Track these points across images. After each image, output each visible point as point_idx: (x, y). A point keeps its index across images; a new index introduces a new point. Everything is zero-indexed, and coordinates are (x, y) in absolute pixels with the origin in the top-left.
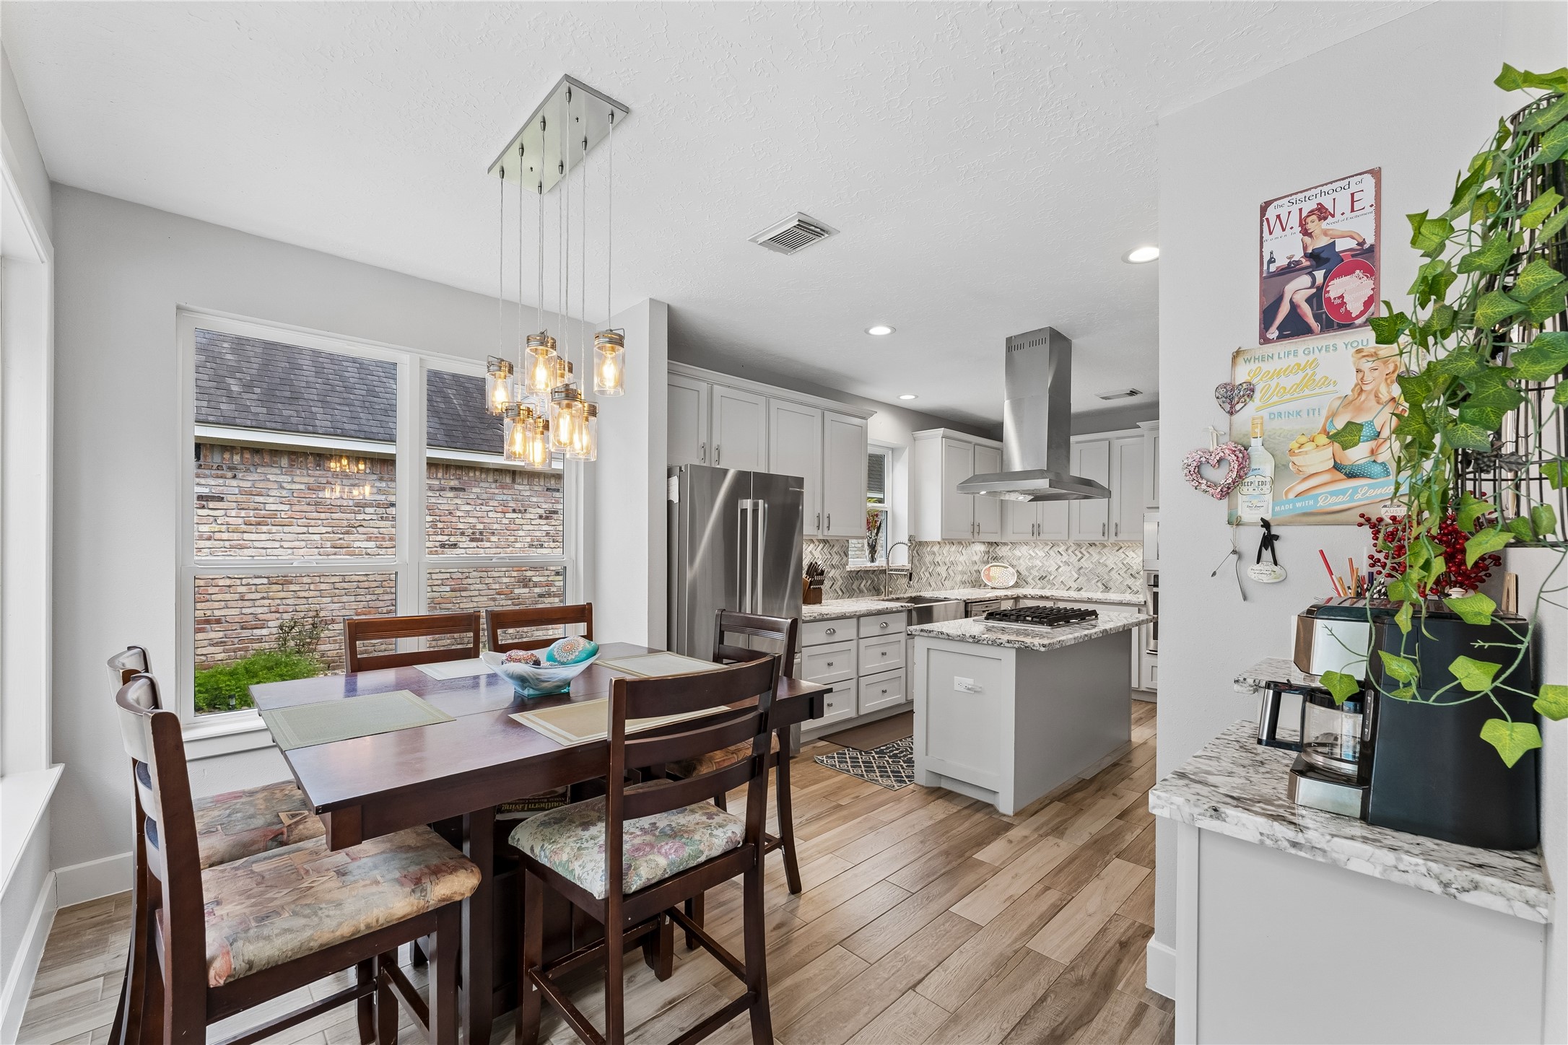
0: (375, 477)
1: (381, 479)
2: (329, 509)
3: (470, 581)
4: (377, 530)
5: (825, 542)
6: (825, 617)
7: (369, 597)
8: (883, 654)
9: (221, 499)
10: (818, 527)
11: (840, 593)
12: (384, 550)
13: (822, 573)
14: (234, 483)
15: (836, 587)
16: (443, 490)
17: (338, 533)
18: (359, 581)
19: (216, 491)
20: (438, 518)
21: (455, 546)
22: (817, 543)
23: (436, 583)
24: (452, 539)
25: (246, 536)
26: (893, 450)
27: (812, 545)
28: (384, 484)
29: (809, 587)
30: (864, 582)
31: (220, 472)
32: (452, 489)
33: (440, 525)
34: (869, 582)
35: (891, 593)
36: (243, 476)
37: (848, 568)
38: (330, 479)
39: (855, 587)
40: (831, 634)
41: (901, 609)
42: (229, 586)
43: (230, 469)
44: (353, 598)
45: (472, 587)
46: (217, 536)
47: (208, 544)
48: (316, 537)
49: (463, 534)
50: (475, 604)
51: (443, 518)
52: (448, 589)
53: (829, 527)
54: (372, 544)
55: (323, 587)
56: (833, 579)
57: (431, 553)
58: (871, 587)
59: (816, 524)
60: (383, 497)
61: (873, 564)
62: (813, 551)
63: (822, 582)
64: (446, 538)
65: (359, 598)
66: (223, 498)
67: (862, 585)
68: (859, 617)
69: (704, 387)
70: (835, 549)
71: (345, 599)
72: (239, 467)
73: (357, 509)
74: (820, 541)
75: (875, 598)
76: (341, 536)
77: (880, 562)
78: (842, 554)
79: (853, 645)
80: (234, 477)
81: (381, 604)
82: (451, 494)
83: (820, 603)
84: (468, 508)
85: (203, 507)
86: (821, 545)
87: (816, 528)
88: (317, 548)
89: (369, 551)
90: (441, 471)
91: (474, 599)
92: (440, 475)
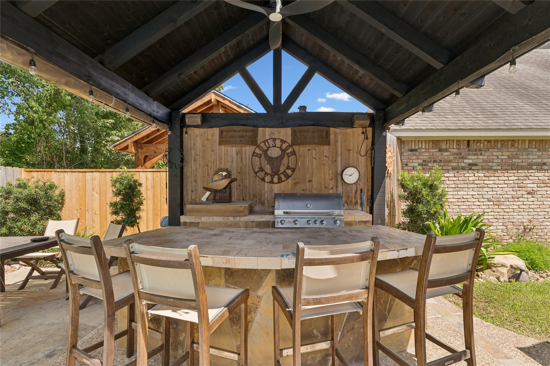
0: (536, 150)
1: (539, 150)
2: (517, 167)
4: (537, 178)
7: (534, 213)
9: (476, 165)
12: (541, 188)
14: (481, 157)
17: (521, 180)
18: (529, 205)
19: (475, 161)
25: (485, 182)
28: (540, 153)
31: (476, 153)
36: (484, 154)
38: (517, 153)
42: (479, 206)
43: (480, 150)
44: (527, 213)
46: (475, 182)
47: (472, 186)
48: (512, 182)
54: (535, 185)
55: (515, 207)
60: (540, 160)
65: (530, 213)
66: (477, 164)
71: (523, 213)
72: (482, 150)
73: (529, 167)
76: (522, 181)
80: (481, 154)
81: (539, 217)
85: (470, 169)
88: (512, 187)
89: (534, 189)
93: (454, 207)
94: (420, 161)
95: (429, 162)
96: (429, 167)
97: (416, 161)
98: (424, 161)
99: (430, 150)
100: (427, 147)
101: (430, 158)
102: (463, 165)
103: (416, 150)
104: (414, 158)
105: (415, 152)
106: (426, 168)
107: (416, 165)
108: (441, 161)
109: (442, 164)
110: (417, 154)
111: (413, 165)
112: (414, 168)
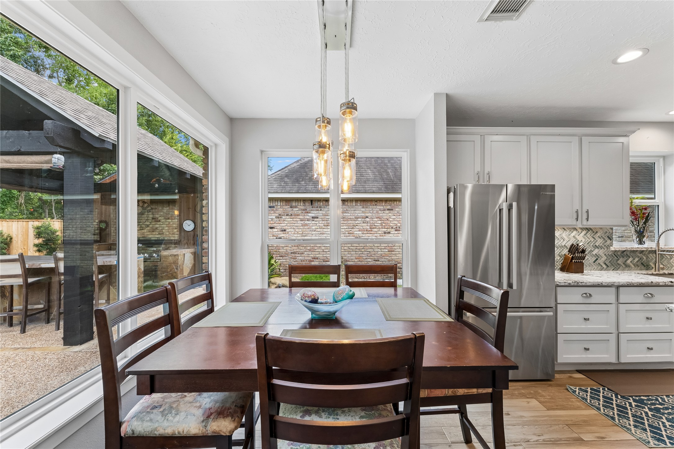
0: (361, 207)
1: (363, 208)
2: (347, 220)
3: (395, 248)
4: (362, 227)
5: (588, 229)
6: (580, 284)
7: (360, 253)
8: (647, 318)
9: (318, 218)
10: (577, 219)
11: (604, 266)
12: (364, 235)
13: (583, 251)
14: (321, 212)
15: (601, 261)
16: (385, 210)
17: (350, 228)
18: (356, 246)
19: (316, 215)
20: (383, 222)
21: (389, 233)
22: (580, 231)
23: (383, 248)
24: (388, 230)
25: (324, 230)
26: (664, 157)
27: (575, 232)
28: (364, 209)
29: (571, 261)
30: (631, 259)
31: (317, 209)
32: (388, 210)
33: (384, 225)
34: (637, 259)
35: (663, 269)
36: (323, 209)
37: (612, 249)
38: (347, 209)
39: (619, 262)
40: (587, 297)
41: (670, 284)
42: (320, 247)
43: (320, 207)
44: (354, 253)
45: (396, 250)
46: (317, 230)
47: (314, 232)
48: (343, 230)
49: (392, 228)
50: (397, 258)
51: (385, 222)
52: (387, 250)
53: (587, 219)
54: (360, 232)
55: (346, 248)
56: (597, 257)
57: (380, 236)
58: (639, 263)
59: (575, 217)
60: (364, 214)
61: (640, 246)
62: (577, 236)
63: (584, 258)
64: (386, 230)
65: (357, 253)
67: (629, 262)
68: (618, 287)
69: (477, 138)
70: (599, 234)
71: (352, 253)
72: (322, 206)
73: (355, 219)
74: (582, 229)
75: (644, 272)
76: (351, 229)
77: (649, 245)
78: (606, 239)
79: (612, 308)
80: (321, 210)
81: (364, 255)
82: (387, 212)
83: (582, 272)
84: (394, 217)
85: (313, 221)
86: (584, 232)
87: (575, 220)
88: (343, 234)
89: (359, 235)
90: (384, 203)
91: (397, 255)
92: (383, 204)
93: (302, 248)
94: (277, 215)
95: (283, 215)
96: (283, 219)
97: (274, 214)
98: (279, 215)
99: (284, 207)
100: (282, 205)
101: (284, 213)
102: (308, 217)
103: (274, 207)
104: (272, 212)
105: (273, 208)
106: (281, 220)
107: (274, 217)
108: (292, 215)
109: (293, 217)
110: (274, 209)
111: (271, 217)
112: (272, 220)
